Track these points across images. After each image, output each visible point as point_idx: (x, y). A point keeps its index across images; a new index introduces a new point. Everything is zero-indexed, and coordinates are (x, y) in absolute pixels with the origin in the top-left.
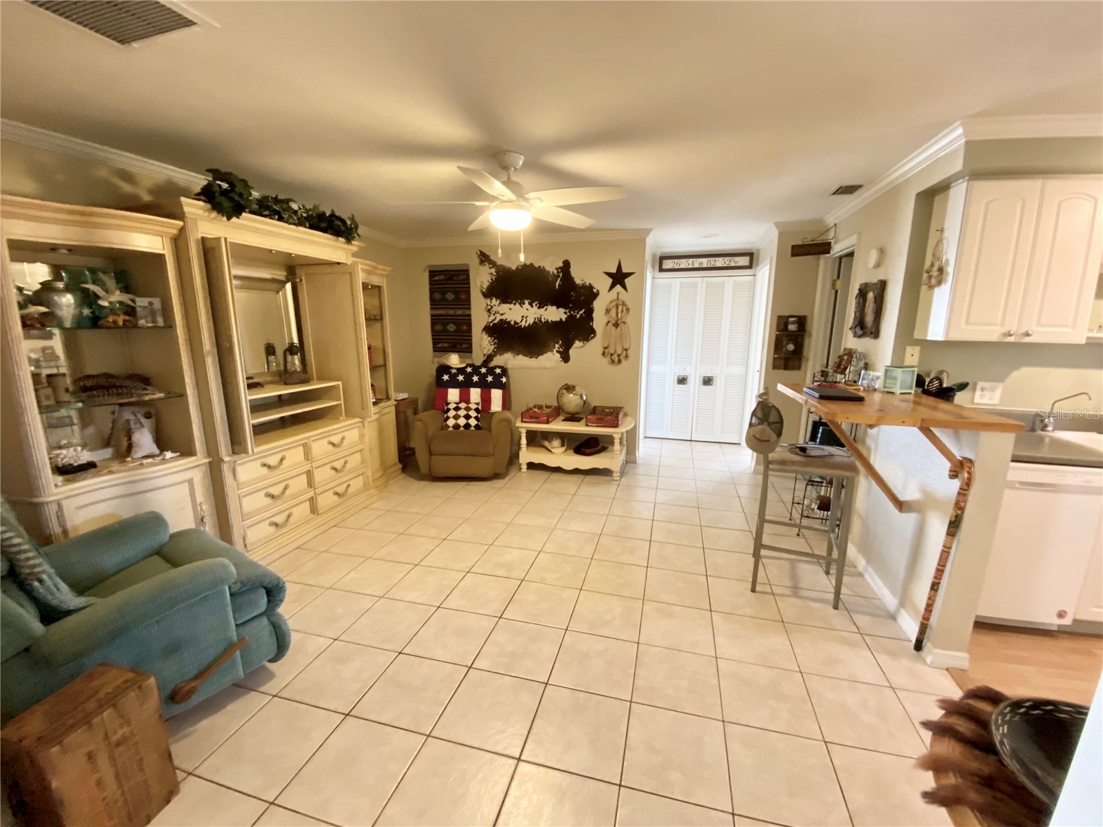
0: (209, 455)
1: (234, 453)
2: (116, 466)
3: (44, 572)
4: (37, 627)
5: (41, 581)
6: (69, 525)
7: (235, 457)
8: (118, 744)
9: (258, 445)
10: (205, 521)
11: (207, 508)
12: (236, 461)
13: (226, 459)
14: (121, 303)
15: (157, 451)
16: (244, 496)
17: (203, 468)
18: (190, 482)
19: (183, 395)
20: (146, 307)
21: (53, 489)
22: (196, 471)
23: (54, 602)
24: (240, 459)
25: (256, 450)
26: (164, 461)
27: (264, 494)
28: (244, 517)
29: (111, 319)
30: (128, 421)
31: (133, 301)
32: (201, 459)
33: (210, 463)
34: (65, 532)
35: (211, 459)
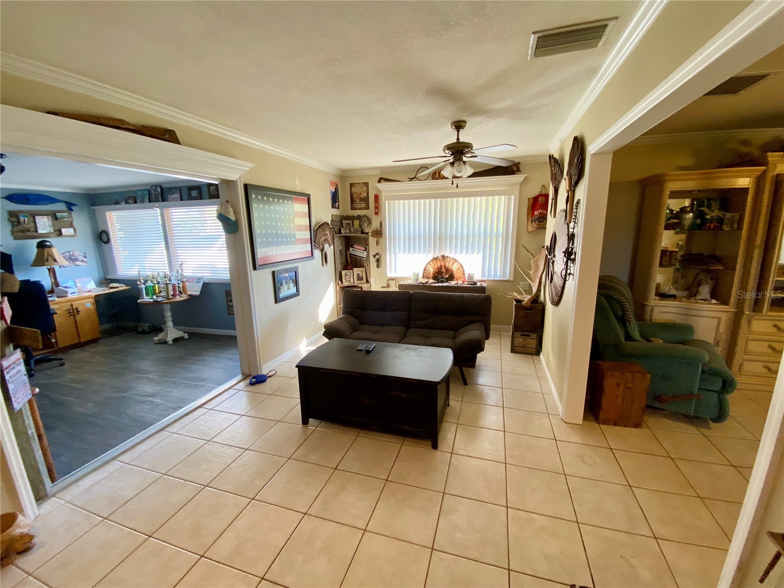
0: (737, 308)
1: (754, 311)
2: (685, 300)
3: (632, 321)
4: (623, 339)
5: (630, 325)
6: (653, 318)
7: (753, 314)
8: (628, 388)
9: (770, 310)
10: (719, 343)
11: (724, 338)
12: (754, 316)
13: (746, 313)
14: (718, 216)
15: (709, 298)
16: (752, 340)
17: (731, 314)
18: (719, 319)
19: (734, 269)
20: (730, 218)
21: (653, 301)
22: (725, 314)
23: (631, 334)
24: (757, 316)
25: (769, 313)
26: (710, 304)
27: (767, 344)
28: (746, 352)
29: (708, 225)
30: (701, 280)
31: (724, 215)
32: (731, 308)
33: (736, 312)
34: (651, 320)
35: (737, 310)
